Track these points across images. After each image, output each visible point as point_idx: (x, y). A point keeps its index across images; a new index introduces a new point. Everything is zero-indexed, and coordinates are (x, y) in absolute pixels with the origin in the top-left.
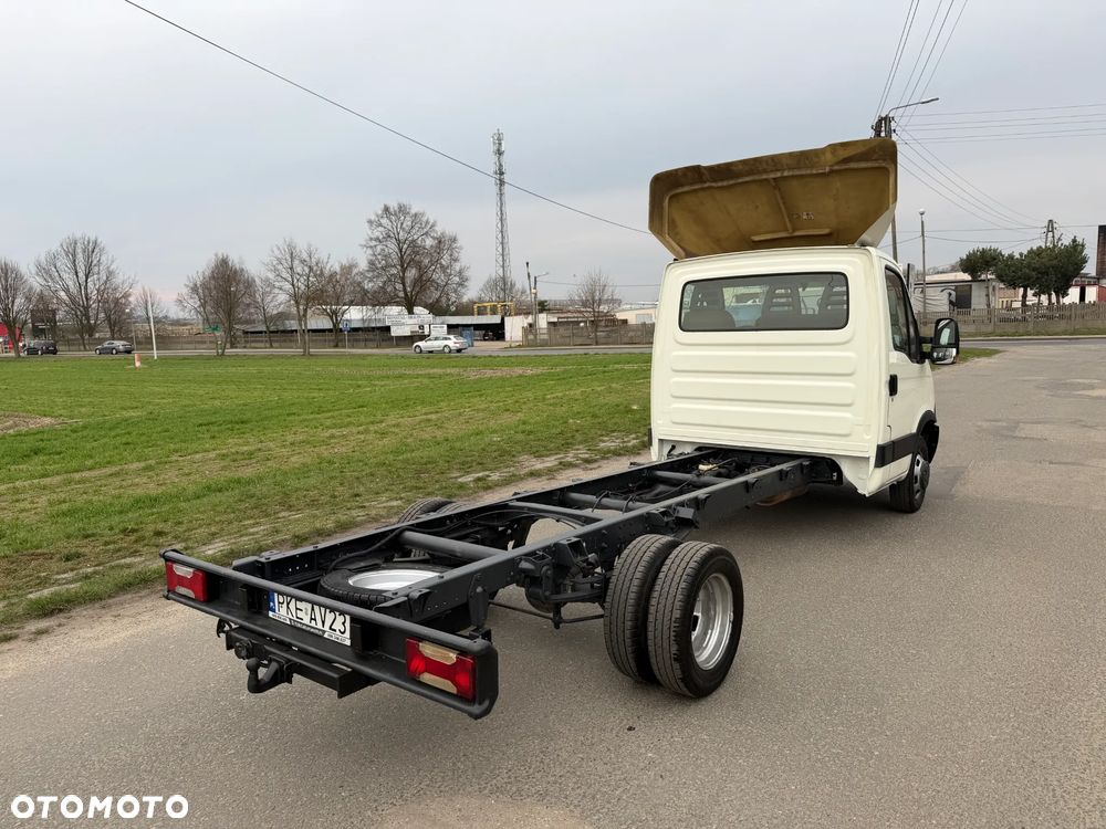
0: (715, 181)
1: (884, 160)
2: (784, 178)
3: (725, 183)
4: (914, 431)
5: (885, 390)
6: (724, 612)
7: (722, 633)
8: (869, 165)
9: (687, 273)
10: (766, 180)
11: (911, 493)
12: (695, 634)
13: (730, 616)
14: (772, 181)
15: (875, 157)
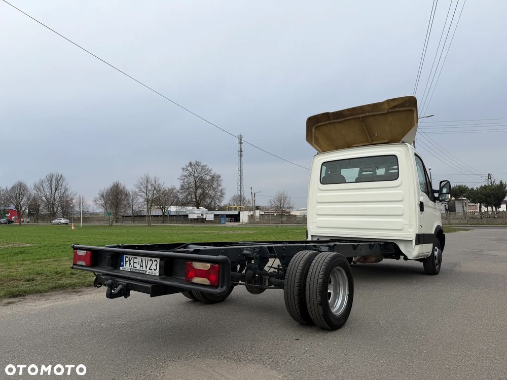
0: (335, 119)
1: (411, 106)
2: (366, 116)
3: (340, 120)
4: (433, 233)
5: (418, 208)
6: (344, 290)
7: (343, 301)
8: (405, 109)
9: (323, 159)
10: (359, 118)
11: (434, 265)
12: (329, 301)
13: (347, 292)
14: (361, 119)
15: (407, 105)
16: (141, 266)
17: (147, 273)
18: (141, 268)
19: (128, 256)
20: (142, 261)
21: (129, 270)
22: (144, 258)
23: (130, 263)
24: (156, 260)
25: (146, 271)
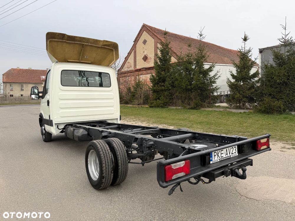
2: (88, 45)
17: (231, 157)
18: (227, 155)
19: (217, 152)
21: (219, 161)
22: (228, 149)
23: (218, 155)
24: (235, 147)
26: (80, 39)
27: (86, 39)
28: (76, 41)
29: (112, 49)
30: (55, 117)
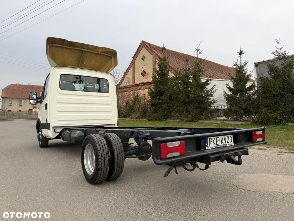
2: (87, 51)
3: (71, 48)
16: (222, 142)
17: (227, 145)
18: (222, 143)
19: (212, 138)
20: (222, 139)
21: (214, 147)
22: (223, 137)
23: (213, 142)
24: (231, 136)
25: (226, 144)
26: (79, 45)
27: (86, 46)
28: (76, 47)
29: (111, 56)
30: (53, 121)
